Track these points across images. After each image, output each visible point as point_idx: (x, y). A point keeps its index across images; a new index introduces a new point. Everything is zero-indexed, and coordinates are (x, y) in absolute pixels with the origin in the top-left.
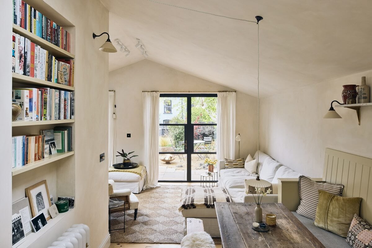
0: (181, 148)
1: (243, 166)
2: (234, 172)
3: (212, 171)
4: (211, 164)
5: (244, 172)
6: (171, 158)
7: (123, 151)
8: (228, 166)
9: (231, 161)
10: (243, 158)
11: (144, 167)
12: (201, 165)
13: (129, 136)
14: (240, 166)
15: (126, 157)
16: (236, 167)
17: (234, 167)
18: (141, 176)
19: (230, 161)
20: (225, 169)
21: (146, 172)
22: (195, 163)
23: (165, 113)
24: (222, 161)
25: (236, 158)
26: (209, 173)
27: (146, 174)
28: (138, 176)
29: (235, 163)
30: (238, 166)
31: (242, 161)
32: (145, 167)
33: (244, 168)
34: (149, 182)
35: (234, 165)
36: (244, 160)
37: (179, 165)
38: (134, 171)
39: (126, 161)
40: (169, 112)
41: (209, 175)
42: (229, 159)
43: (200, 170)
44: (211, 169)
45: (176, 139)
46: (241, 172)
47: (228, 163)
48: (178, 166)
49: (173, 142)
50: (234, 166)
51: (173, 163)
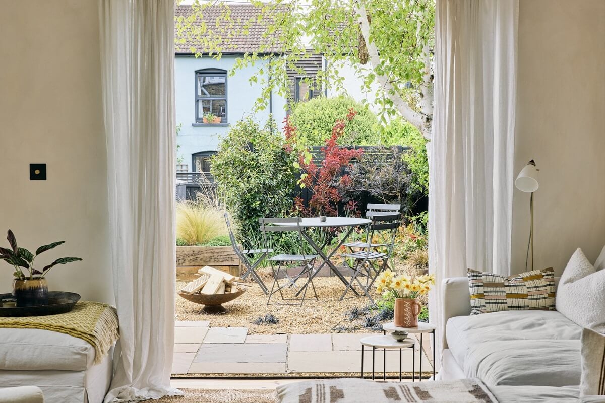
0: (271, 250)
1: (548, 302)
2: (513, 325)
3: (413, 326)
4: (407, 291)
5: (558, 326)
6: (228, 285)
7: (11, 237)
8: (482, 302)
9: (498, 280)
10: (551, 269)
11: (107, 313)
12: (356, 314)
13: (37, 172)
14: (535, 303)
15: (27, 267)
16: (518, 308)
17: (512, 308)
18: (94, 345)
19: (490, 279)
20: (469, 315)
21: (118, 330)
22: (331, 309)
23: (199, 122)
24: (452, 283)
25: (515, 271)
26: (396, 333)
27: (119, 342)
28: (81, 343)
29: (513, 290)
30: (526, 302)
31: (543, 282)
32: (115, 312)
33: (555, 310)
34: (130, 373)
35: (510, 296)
36: (553, 273)
37: (263, 314)
38: (64, 324)
39: (27, 284)
40: (218, 120)
41: (400, 341)
42: (484, 270)
43: (351, 335)
44: (408, 315)
45: (249, 217)
46: (541, 325)
47: (482, 290)
48: (256, 318)
49: (235, 226)
50: (510, 302)
51: (235, 311)
